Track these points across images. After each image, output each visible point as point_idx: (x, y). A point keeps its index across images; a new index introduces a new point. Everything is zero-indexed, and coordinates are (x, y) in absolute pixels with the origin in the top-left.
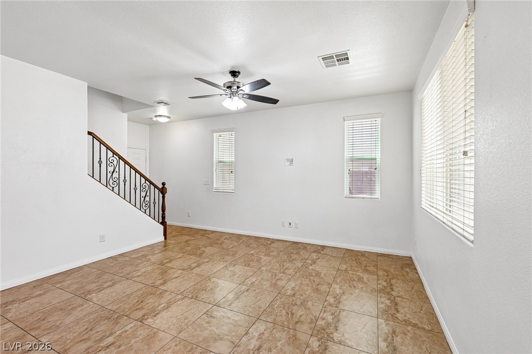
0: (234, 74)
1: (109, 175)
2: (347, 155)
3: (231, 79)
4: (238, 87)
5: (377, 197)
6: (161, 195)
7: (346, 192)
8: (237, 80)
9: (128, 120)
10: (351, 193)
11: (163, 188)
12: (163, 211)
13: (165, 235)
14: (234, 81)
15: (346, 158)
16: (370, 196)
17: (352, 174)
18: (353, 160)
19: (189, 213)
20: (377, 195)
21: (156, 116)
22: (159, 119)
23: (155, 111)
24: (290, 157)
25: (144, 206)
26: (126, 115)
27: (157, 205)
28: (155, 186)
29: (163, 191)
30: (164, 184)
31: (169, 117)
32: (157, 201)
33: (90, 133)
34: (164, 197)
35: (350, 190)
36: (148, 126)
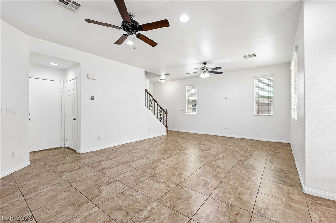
0: (205, 64)
1: (150, 105)
2: (256, 95)
3: (204, 66)
4: (207, 69)
5: (272, 115)
6: (165, 115)
7: (255, 113)
8: (206, 66)
9: (149, 82)
10: (258, 113)
11: (166, 111)
12: (166, 122)
13: (167, 132)
14: (205, 67)
15: (255, 96)
16: (268, 115)
17: (258, 105)
18: (259, 97)
19: (173, 124)
20: (272, 114)
21: (160, 80)
22: (161, 81)
23: (160, 78)
24: (225, 97)
25: (160, 119)
26: (148, 80)
27: (164, 119)
28: (164, 111)
29: (166, 113)
30: (166, 110)
31: (165, 80)
32: (164, 117)
33: (145, 89)
34: (166, 116)
35: (257, 112)
36: (153, 84)
